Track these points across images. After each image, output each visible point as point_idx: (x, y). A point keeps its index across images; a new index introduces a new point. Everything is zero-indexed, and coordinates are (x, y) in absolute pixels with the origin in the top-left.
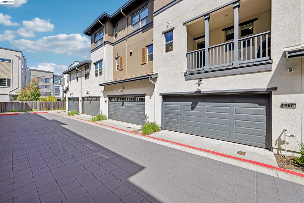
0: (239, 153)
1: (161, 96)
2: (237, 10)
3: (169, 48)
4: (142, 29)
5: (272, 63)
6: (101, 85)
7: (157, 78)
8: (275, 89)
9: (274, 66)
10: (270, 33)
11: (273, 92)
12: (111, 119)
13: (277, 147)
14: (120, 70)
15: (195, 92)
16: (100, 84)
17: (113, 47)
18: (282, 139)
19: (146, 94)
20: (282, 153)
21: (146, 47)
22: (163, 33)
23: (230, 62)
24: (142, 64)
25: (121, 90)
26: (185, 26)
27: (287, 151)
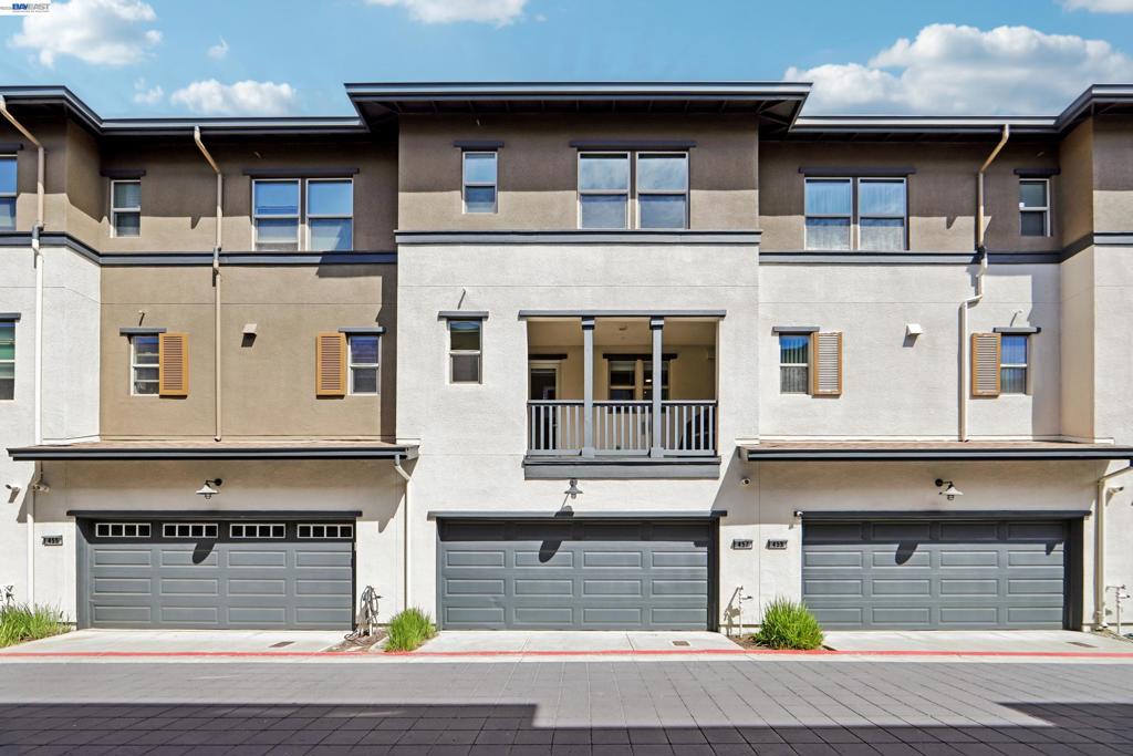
0: (676, 643)
1: (434, 523)
2: (657, 334)
3: (467, 371)
4: (318, 259)
5: (719, 464)
6: (18, 455)
7: (416, 459)
8: (724, 513)
9: (723, 469)
10: (716, 405)
11: (722, 520)
12: (94, 626)
13: (726, 622)
14: (162, 397)
15: (558, 514)
16: (12, 447)
17: (98, 269)
18: (735, 605)
19: (359, 514)
20: (735, 631)
21: (343, 335)
22: (441, 317)
23: (643, 447)
24: (319, 397)
25: (206, 489)
26: (524, 323)
27: (744, 626)
